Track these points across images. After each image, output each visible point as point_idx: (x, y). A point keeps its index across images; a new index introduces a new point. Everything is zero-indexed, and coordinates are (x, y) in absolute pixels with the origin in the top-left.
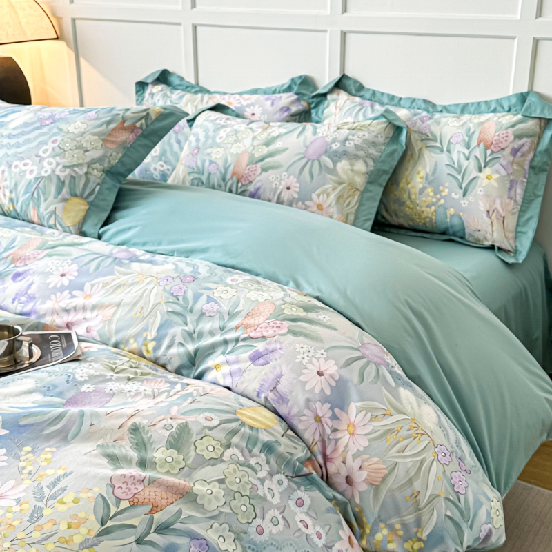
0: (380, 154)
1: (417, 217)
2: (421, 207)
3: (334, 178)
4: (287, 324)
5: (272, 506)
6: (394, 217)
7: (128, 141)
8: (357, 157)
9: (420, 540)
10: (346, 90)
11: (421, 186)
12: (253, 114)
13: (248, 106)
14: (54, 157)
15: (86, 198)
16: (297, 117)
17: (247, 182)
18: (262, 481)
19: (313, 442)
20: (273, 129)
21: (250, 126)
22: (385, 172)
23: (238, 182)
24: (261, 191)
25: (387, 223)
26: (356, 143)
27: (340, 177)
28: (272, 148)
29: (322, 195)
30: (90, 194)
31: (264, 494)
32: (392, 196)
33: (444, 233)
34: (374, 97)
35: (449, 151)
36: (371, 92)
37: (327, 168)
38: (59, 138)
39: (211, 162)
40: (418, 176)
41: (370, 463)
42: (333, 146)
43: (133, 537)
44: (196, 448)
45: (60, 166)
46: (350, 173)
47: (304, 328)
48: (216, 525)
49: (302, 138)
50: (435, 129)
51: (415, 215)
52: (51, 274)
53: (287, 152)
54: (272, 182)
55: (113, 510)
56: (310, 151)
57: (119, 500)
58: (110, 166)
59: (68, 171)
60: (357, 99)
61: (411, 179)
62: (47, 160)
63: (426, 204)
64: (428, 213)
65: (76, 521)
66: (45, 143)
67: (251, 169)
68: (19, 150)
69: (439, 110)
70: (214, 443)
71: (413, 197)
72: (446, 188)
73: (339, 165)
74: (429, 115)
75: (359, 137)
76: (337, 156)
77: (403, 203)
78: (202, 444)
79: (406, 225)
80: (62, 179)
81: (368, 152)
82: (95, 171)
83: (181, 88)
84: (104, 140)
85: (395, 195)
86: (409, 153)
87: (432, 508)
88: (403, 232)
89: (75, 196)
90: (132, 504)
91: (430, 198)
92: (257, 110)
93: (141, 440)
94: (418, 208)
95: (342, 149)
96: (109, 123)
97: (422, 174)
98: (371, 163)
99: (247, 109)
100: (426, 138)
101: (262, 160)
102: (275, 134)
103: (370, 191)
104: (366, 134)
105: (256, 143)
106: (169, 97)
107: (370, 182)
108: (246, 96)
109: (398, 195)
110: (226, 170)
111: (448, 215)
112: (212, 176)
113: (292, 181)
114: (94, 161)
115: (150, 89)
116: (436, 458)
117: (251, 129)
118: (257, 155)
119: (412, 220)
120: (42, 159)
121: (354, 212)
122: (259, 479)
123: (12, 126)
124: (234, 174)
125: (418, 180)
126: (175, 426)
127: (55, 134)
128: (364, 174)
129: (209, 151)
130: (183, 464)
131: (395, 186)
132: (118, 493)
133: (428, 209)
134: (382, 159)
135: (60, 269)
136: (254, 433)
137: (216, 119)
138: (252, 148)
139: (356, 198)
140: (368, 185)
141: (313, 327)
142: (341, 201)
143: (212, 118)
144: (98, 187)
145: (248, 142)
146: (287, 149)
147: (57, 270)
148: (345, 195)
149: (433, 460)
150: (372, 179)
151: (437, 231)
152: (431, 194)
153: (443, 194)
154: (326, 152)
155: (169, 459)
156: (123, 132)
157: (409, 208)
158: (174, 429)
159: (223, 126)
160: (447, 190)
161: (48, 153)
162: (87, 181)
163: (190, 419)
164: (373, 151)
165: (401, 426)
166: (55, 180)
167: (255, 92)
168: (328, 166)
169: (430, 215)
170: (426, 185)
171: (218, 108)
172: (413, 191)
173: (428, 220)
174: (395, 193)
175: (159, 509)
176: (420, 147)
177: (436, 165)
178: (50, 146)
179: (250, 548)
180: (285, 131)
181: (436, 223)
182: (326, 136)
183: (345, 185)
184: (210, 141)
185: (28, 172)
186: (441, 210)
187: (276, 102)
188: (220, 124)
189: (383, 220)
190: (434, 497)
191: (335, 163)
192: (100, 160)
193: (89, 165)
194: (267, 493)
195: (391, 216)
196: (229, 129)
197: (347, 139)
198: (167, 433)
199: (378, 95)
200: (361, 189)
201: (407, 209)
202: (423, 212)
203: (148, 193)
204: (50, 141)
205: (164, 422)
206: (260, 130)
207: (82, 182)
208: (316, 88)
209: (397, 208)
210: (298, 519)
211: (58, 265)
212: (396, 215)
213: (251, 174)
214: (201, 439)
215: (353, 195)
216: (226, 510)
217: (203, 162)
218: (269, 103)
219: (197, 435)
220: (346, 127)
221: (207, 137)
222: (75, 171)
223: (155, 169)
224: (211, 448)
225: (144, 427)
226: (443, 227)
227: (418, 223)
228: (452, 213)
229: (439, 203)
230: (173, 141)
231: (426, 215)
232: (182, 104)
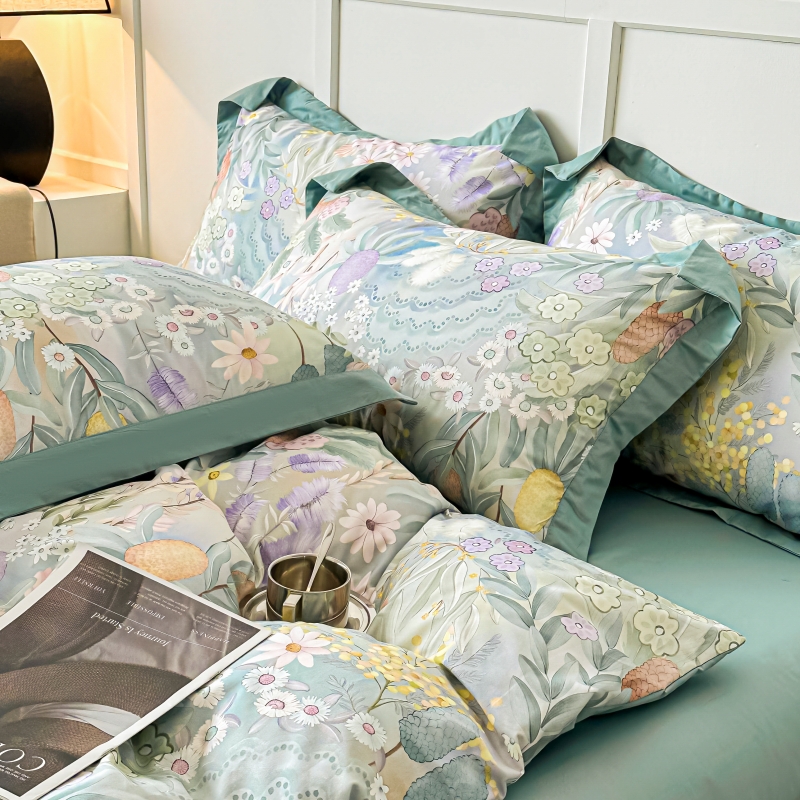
2: (719, 443)
11: (726, 394)
16: (506, 201)
40: (725, 370)
50: (787, 271)
51: (702, 460)
63: (730, 438)
64: (731, 460)
71: (704, 417)
72: (782, 407)
77: (680, 428)
83: (304, 115)
91: (741, 425)
94: (710, 444)
97: (735, 367)
100: (762, 287)
111: (776, 475)
115: (246, 118)
125: (724, 379)
133: (733, 451)
152: (747, 416)
153: (774, 421)
157: (692, 441)
160: (783, 414)
169: (735, 466)
170: (738, 393)
172: (705, 403)
181: (746, 487)
186: (763, 457)
201: (686, 442)
202: (720, 455)
209: (665, 436)
218: (446, 168)
226: (763, 500)
227: (707, 479)
228: (787, 470)
229: (760, 442)
230: (257, 236)
231: (726, 462)
232: (284, 158)
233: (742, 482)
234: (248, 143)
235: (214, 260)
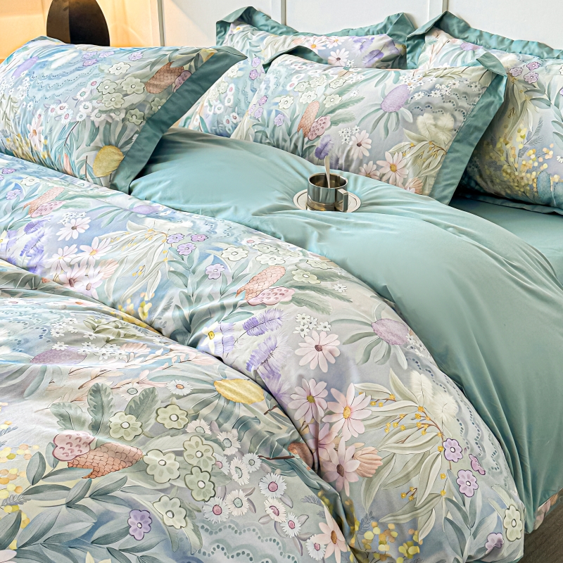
0: (472, 107)
1: (516, 184)
2: (521, 172)
3: (413, 134)
4: (292, 292)
5: (237, 487)
6: (489, 183)
7: (174, 85)
8: (443, 110)
9: (416, 544)
10: (447, 30)
11: (521, 147)
12: (339, 59)
13: (334, 49)
14: (90, 101)
15: (121, 148)
16: (390, 63)
17: (315, 136)
18: (230, 458)
19: (303, 424)
20: (351, 75)
21: (326, 72)
22: (477, 129)
23: (304, 137)
24: (329, 147)
25: (482, 191)
26: (443, 92)
27: (420, 134)
28: (345, 97)
29: (397, 154)
30: (127, 143)
31: (230, 473)
32: (487, 157)
33: (548, 204)
34: (480, 40)
35: (557, 105)
36: (478, 34)
37: (405, 121)
38: (99, 80)
39: (278, 112)
40: (519, 135)
41: (364, 453)
42: (416, 95)
43: (65, 499)
44: (158, 415)
45: (96, 111)
46: (433, 128)
47: (312, 297)
48: (165, 499)
49: (381, 86)
50: (544, 79)
51: (514, 182)
52: (63, 226)
53: (362, 102)
54: (341, 137)
55: (49, 469)
56: (388, 102)
57: (57, 460)
58: (152, 113)
59: (104, 116)
60: (459, 42)
61: (510, 138)
62: (83, 104)
63: (526, 169)
64: (528, 180)
65: (6, 476)
66: (83, 85)
67: (319, 122)
68: (57, 92)
69: (556, 56)
70: (179, 412)
71: (511, 160)
72: (550, 149)
73: (420, 119)
74: (540, 62)
75: (447, 87)
76: (418, 109)
77: (499, 168)
78: (165, 412)
79: (503, 193)
80: (97, 125)
81: (457, 104)
82: (134, 117)
83: (266, 28)
84: (146, 84)
85: (491, 158)
86: (510, 107)
87: (430, 508)
88: (499, 202)
89: (110, 144)
90: (71, 465)
91: (531, 162)
92: (343, 54)
93: (100, 403)
94: (517, 173)
95: (427, 99)
96: (153, 64)
97: (524, 132)
98: (460, 118)
99: (332, 53)
100: (533, 89)
101: (332, 112)
102: (350, 82)
103: (457, 151)
104: (457, 83)
105: (329, 91)
106: (249, 39)
107: (457, 141)
108: (333, 38)
109: (494, 157)
110: (293, 122)
111: (552, 184)
112: (277, 129)
113: (364, 136)
114: (134, 107)
115: (234, 30)
116: (442, 453)
117: (326, 75)
118: (328, 106)
119: (510, 187)
120: (78, 102)
121: (435, 175)
122: (225, 455)
123: (54, 66)
124: (300, 127)
125: (519, 139)
126: (139, 392)
127: (96, 76)
128: (451, 130)
129: (277, 100)
130: (140, 431)
131: (491, 146)
132: (59, 453)
133: (528, 175)
134: (474, 113)
135: (73, 221)
136: (229, 406)
137: (292, 64)
138: (324, 97)
139: (439, 158)
140: (455, 144)
141: (322, 296)
142: (419, 161)
143: (288, 62)
144: (137, 135)
145: (320, 90)
146: (362, 99)
147: (69, 222)
148: (425, 155)
149: (438, 455)
150: (461, 136)
151: (540, 203)
152: (533, 157)
153: (547, 157)
154: (407, 103)
155: (125, 425)
156: (168, 75)
157: (507, 173)
158: (138, 394)
159: (297, 72)
160: (551, 153)
161: (85, 97)
162: (124, 128)
163: (159, 385)
164: (463, 103)
165: (404, 413)
166: (89, 125)
167: (346, 33)
168: (407, 119)
169: (530, 183)
170: (527, 146)
171: (298, 52)
172: (511, 153)
173: (528, 188)
174: (491, 154)
175: (100, 474)
176: (524, 99)
177: (540, 122)
178: (88, 89)
179: (203, 527)
180: (364, 78)
181: (537, 192)
182: (409, 85)
183: (426, 142)
184: (280, 88)
185: (63, 117)
186: (544, 176)
187: (366, 46)
188: (294, 69)
189: (477, 187)
190: (434, 496)
191: (415, 116)
192: (140, 106)
193: (127, 110)
194: (233, 472)
195: (486, 183)
196: (302, 75)
197: (433, 88)
198: (129, 398)
199: (486, 37)
200: (446, 148)
201: (504, 174)
202: (522, 178)
203: (194, 147)
204: (90, 83)
205: (130, 386)
206: (336, 77)
207: (119, 129)
208: (414, 28)
209: (493, 173)
210: (267, 504)
211: (71, 217)
212: (492, 182)
213: (319, 127)
214: (166, 407)
215: (435, 155)
216: (181, 484)
217: (269, 113)
218: (358, 46)
219: (162, 402)
220: (434, 74)
221: (277, 85)
222: (111, 117)
223: (228, 121)
224: (174, 418)
225: (106, 389)
226: (546, 197)
227: (517, 191)
228: (557, 181)
229: (542, 168)
230: (248, 90)
231: (526, 182)
232: (262, 47)
233: (535, 190)
234: (238, 42)
235: (220, 105)
